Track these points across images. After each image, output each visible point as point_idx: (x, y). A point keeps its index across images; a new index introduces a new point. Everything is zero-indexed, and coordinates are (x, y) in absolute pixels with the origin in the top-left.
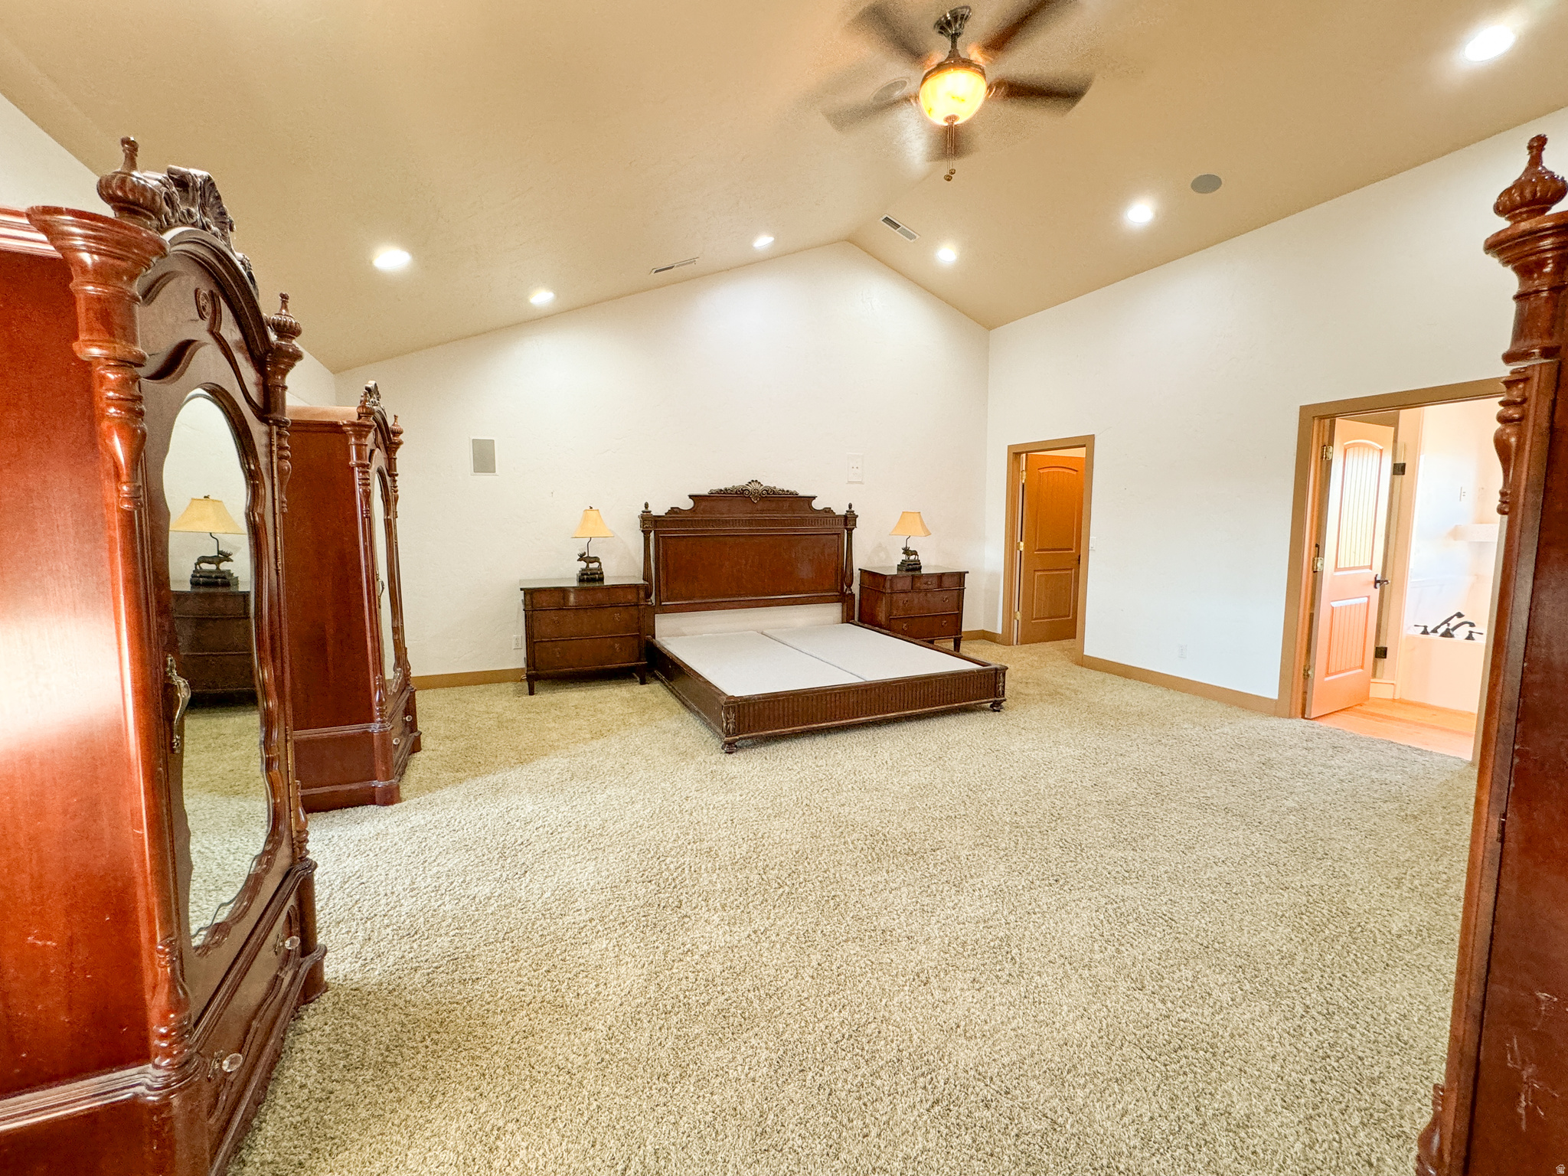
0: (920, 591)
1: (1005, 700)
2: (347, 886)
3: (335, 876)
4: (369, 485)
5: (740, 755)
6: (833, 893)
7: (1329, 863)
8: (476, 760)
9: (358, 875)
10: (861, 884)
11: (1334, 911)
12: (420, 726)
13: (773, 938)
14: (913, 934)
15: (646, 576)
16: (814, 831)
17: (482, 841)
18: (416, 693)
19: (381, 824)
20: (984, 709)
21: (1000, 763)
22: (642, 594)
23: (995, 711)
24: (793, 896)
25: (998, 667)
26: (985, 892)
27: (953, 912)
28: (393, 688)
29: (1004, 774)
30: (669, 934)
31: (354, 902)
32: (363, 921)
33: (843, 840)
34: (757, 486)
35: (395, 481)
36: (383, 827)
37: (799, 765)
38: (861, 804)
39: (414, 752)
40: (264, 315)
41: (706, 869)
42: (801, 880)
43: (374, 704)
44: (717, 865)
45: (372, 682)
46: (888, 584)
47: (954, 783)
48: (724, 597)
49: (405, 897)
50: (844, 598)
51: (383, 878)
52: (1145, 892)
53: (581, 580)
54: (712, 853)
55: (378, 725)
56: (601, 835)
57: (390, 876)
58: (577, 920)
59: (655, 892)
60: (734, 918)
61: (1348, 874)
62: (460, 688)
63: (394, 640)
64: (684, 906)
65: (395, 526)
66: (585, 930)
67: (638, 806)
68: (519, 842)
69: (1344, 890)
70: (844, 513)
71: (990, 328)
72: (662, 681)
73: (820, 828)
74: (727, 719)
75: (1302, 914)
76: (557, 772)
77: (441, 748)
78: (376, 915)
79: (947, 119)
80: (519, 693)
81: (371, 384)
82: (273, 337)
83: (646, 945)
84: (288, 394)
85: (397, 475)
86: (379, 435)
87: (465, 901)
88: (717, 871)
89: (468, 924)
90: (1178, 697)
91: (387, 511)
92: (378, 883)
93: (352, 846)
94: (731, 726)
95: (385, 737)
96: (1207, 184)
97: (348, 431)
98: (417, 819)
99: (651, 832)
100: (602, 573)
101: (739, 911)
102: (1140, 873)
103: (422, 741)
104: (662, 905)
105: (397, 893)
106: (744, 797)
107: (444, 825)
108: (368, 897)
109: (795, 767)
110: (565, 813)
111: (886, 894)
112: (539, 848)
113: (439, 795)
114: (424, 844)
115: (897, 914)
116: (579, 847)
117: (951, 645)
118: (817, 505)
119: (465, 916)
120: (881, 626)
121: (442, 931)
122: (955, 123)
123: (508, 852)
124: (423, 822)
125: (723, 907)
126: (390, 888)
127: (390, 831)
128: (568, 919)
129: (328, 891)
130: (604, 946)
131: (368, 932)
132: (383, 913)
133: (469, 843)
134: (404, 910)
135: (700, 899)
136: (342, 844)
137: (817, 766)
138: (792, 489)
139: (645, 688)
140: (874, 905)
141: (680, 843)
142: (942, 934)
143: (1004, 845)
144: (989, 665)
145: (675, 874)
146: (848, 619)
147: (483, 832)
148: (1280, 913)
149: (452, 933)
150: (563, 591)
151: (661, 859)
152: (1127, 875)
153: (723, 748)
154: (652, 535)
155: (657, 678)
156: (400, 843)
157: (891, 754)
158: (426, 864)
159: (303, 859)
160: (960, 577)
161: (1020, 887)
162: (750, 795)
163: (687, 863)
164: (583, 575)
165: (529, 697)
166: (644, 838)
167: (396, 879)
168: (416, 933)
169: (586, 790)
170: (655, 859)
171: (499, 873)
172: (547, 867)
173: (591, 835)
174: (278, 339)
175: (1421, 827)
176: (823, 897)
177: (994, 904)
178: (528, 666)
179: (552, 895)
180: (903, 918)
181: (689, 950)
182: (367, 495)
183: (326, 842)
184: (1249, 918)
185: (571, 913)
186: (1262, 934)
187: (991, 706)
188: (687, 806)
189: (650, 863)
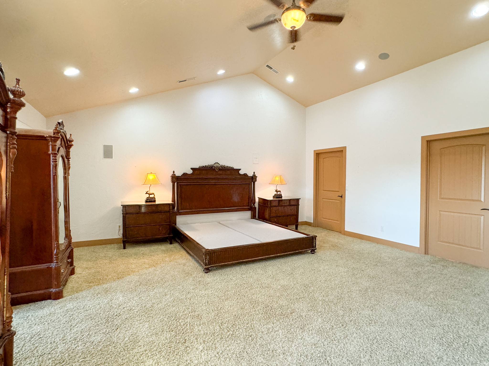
0: (282, 206)
1: (316, 249)
2: (33, 339)
3: (27, 335)
4: (57, 161)
5: (211, 273)
6: (251, 334)
7: (449, 315)
8: (99, 278)
9: (39, 334)
10: (262, 329)
11: (455, 336)
12: (75, 263)
13: (226, 356)
14: (285, 352)
15: (173, 200)
16: (242, 306)
17: (98, 315)
18: (74, 249)
19: (52, 308)
20: (308, 253)
21: (316, 275)
22: (171, 207)
23: (312, 253)
24: (234, 336)
25: (313, 236)
26: (314, 332)
27: (301, 341)
28: (62, 248)
29: (318, 280)
30: (180, 356)
31: (35, 347)
32: (38, 357)
33: (254, 310)
34: (218, 165)
35: (69, 161)
36: (53, 310)
37: (235, 277)
38: (261, 294)
39: (71, 275)
40: (7, 86)
41: (196, 325)
42: (237, 328)
43: (54, 255)
44: (201, 322)
45: (53, 246)
46: (269, 203)
47: (298, 284)
48: (204, 208)
49: (60, 344)
50: (252, 209)
51: (50, 335)
52: (378, 329)
53: (146, 202)
54: (199, 317)
55: (55, 264)
56: (151, 310)
57: (54, 334)
58: (139, 351)
59: (175, 336)
60: (209, 347)
61: (458, 319)
62: (94, 247)
63: (65, 227)
64: (187, 342)
65: (68, 179)
66: (142, 356)
67: (168, 296)
68: (115, 315)
69: (457, 327)
70: (252, 175)
71: (306, 107)
72: (178, 243)
73: (245, 304)
74: (206, 259)
75: (442, 338)
76: (134, 282)
77: (84, 272)
78: (45, 354)
79: (291, 28)
80: (119, 248)
81: (60, 121)
82: (11, 96)
83: (170, 362)
84: (17, 121)
85: (70, 158)
86: (63, 142)
87: (88, 344)
88: (201, 325)
89: (89, 356)
90: (381, 247)
91: (65, 173)
92: (48, 338)
93: (37, 320)
94: (207, 261)
95: (58, 269)
96: (384, 56)
97: (49, 139)
98: (70, 305)
99: (173, 308)
100: (155, 199)
101: (211, 343)
102: (376, 321)
103: (75, 270)
104: (178, 342)
105: (56, 342)
106: (212, 292)
107: (82, 308)
108: (42, 345)
109: (233, 278)
110: (136, 301)
111: (273, 333)
112: (124, 317)
113: (80, 295)
114: (72, 317)
115: (278, 343)
116: (142, 316)
117: (294, 227)
118: (241, 172)
119: (88, 352)
120: (267, 220)
121: (76, 360)
122: (295, 29)
123: (110, 319)
124: (72, 307)
125: (204, 342)
126: (53, 339)
127: (57, 312)
128: (136, 350)
129: (23, 343)
130: (151, 363)
131: (40, 363)
132: (49, 352)
133: (92, 316)
134: (60, 350)
135: (194, 338)
136: (33, 319)
137: (243, 278)
138: (231, 166)
139: (172, 246)
140: (268, 339)
141: (186, 313)
142: (297, 351)
143: (320, 310)
144: (310, 235)
145: (183, 327)
146: (253, 217)
147: (99, 311)
148: (434, 338)
149: (80, 361)
150: (140, 206)
151: (177, 320)
152: (370, 322)
153: (204, 271)
154: (176, 184)
155: (177, 242)
156: (61, 317)
157: (272, 272)
158: (72, 327)
159: (9, 330)
160: (298, 200)
161: (328, 329)
162: (215, 291)
163: (188, 322)
164: (147, 199)
165: (123, 250)
166: (170, 311)
167: (57, 335)
168: (63, 362)
169: (146, 290)
170: (174, 321)
171: (105, 330)
172: (127, 326)
173: (147, 310)
174: (14, 97)
175: (482, 299)
176: (247, 335)
177: (318, 337)
178: (123, 237)
179: (129, 339)
180: (280, 344)
181: (189, 363)
182: (56, 166)
183: (25, 319)
184: (422, 340)
185: (137, 347)
186: (428, 347)
187: (311, 252)
188: (189, 296)
189: (173, 322)
